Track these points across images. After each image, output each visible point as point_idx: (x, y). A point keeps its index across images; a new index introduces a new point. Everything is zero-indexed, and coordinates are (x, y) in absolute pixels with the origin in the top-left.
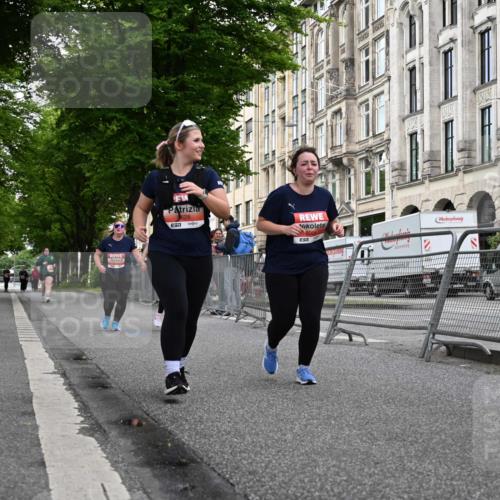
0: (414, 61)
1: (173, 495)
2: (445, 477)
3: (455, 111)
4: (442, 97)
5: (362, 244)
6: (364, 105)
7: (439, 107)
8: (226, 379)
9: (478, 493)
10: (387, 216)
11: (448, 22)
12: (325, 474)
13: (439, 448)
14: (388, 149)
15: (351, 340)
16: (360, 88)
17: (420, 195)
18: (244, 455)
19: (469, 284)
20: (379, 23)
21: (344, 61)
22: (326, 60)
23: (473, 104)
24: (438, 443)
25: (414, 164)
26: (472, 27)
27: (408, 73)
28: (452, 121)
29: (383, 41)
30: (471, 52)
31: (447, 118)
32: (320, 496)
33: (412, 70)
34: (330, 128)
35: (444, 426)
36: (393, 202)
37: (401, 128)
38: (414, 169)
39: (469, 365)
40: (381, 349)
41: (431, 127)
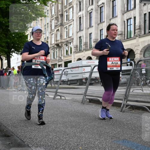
0: (81, 15)
1: (6, 146)
2: (87, 138)
3: (93, 30)
4: (89, 26)
5: (64, 69)
6: (66, 28)
7: (88, 29)
8: (23, 110)
9: (97, 142)
10: (72, 61)
11: (91, 4)
12: (52, 138)
13: (86, 130)
14: (73, 41)
15: (61, 98)
16: (65, 23)
17: (82, 55)
18: (28, 133)
19: (96, 81)
20: (70, 4)
21: (60, 15)
22: (54, 14)
23: (98, 28)
24: (86, 128)
25: (81, 46)
26: (98, 6)
27: (79, 19)
28: (91, 33)
29: (72, 9)
30: (97, 13)
31: (90, 32)
32: (50, 144)
33: (80, 18)
34: (56, 35)
35: (88, 123)
36: (74, 57)
37: (77, 35)
38: (80, 47)
39: (95, 105)
40: (70, 101)
41: (86, 35)
